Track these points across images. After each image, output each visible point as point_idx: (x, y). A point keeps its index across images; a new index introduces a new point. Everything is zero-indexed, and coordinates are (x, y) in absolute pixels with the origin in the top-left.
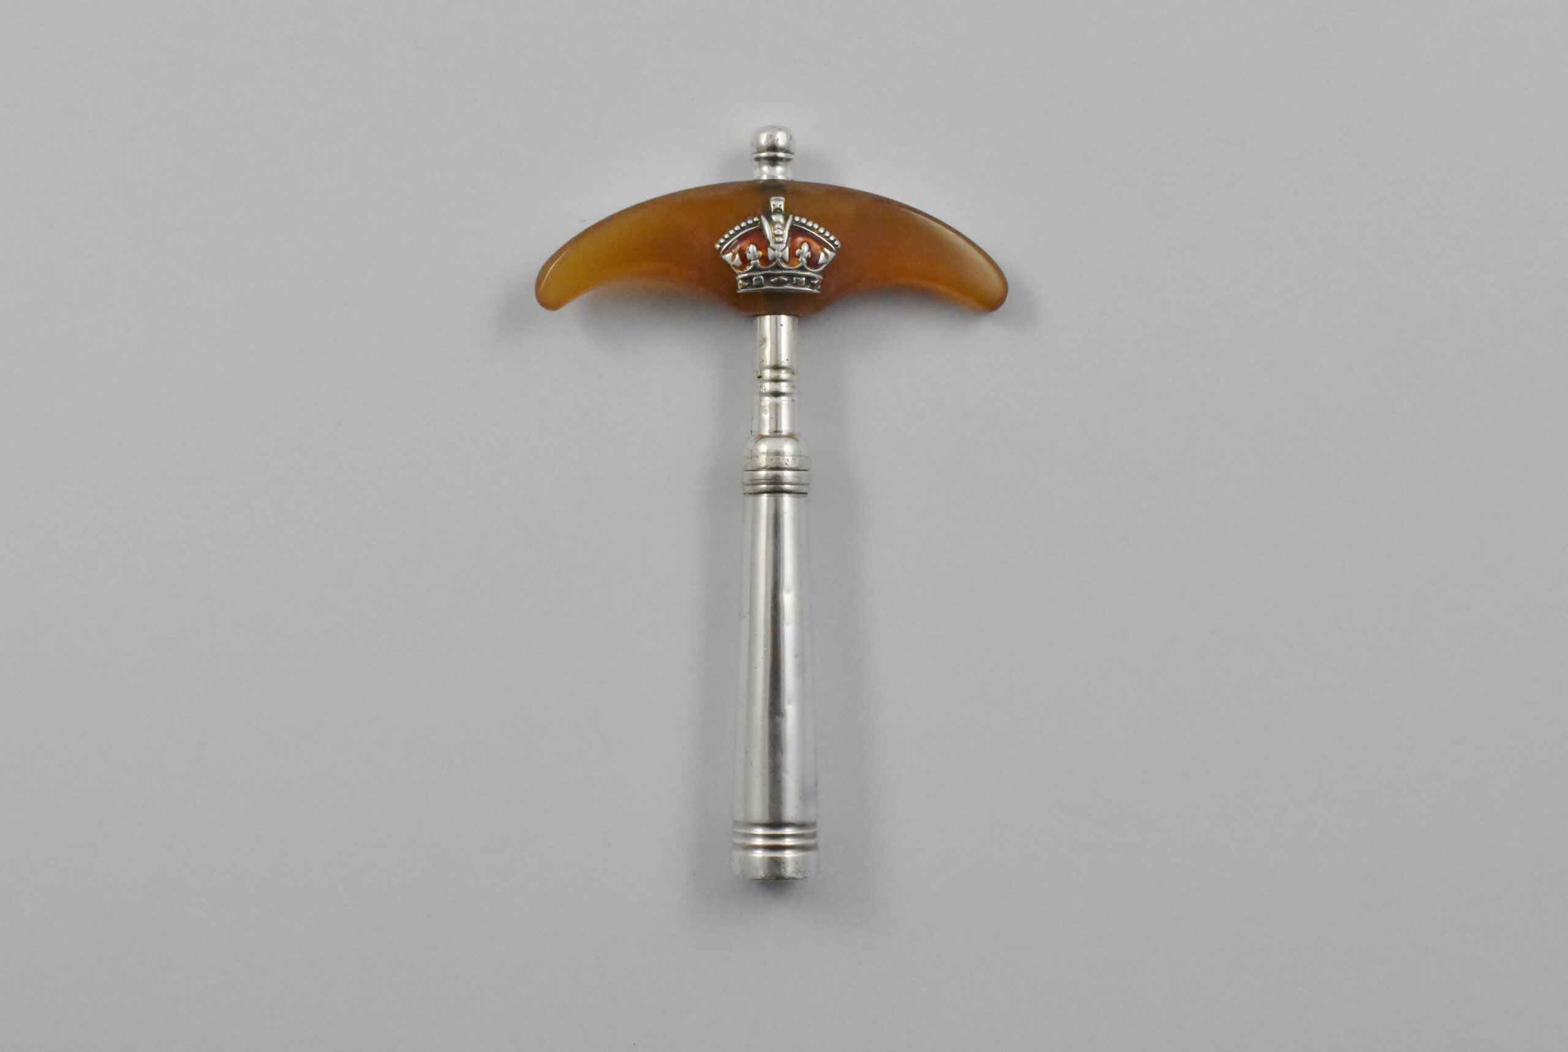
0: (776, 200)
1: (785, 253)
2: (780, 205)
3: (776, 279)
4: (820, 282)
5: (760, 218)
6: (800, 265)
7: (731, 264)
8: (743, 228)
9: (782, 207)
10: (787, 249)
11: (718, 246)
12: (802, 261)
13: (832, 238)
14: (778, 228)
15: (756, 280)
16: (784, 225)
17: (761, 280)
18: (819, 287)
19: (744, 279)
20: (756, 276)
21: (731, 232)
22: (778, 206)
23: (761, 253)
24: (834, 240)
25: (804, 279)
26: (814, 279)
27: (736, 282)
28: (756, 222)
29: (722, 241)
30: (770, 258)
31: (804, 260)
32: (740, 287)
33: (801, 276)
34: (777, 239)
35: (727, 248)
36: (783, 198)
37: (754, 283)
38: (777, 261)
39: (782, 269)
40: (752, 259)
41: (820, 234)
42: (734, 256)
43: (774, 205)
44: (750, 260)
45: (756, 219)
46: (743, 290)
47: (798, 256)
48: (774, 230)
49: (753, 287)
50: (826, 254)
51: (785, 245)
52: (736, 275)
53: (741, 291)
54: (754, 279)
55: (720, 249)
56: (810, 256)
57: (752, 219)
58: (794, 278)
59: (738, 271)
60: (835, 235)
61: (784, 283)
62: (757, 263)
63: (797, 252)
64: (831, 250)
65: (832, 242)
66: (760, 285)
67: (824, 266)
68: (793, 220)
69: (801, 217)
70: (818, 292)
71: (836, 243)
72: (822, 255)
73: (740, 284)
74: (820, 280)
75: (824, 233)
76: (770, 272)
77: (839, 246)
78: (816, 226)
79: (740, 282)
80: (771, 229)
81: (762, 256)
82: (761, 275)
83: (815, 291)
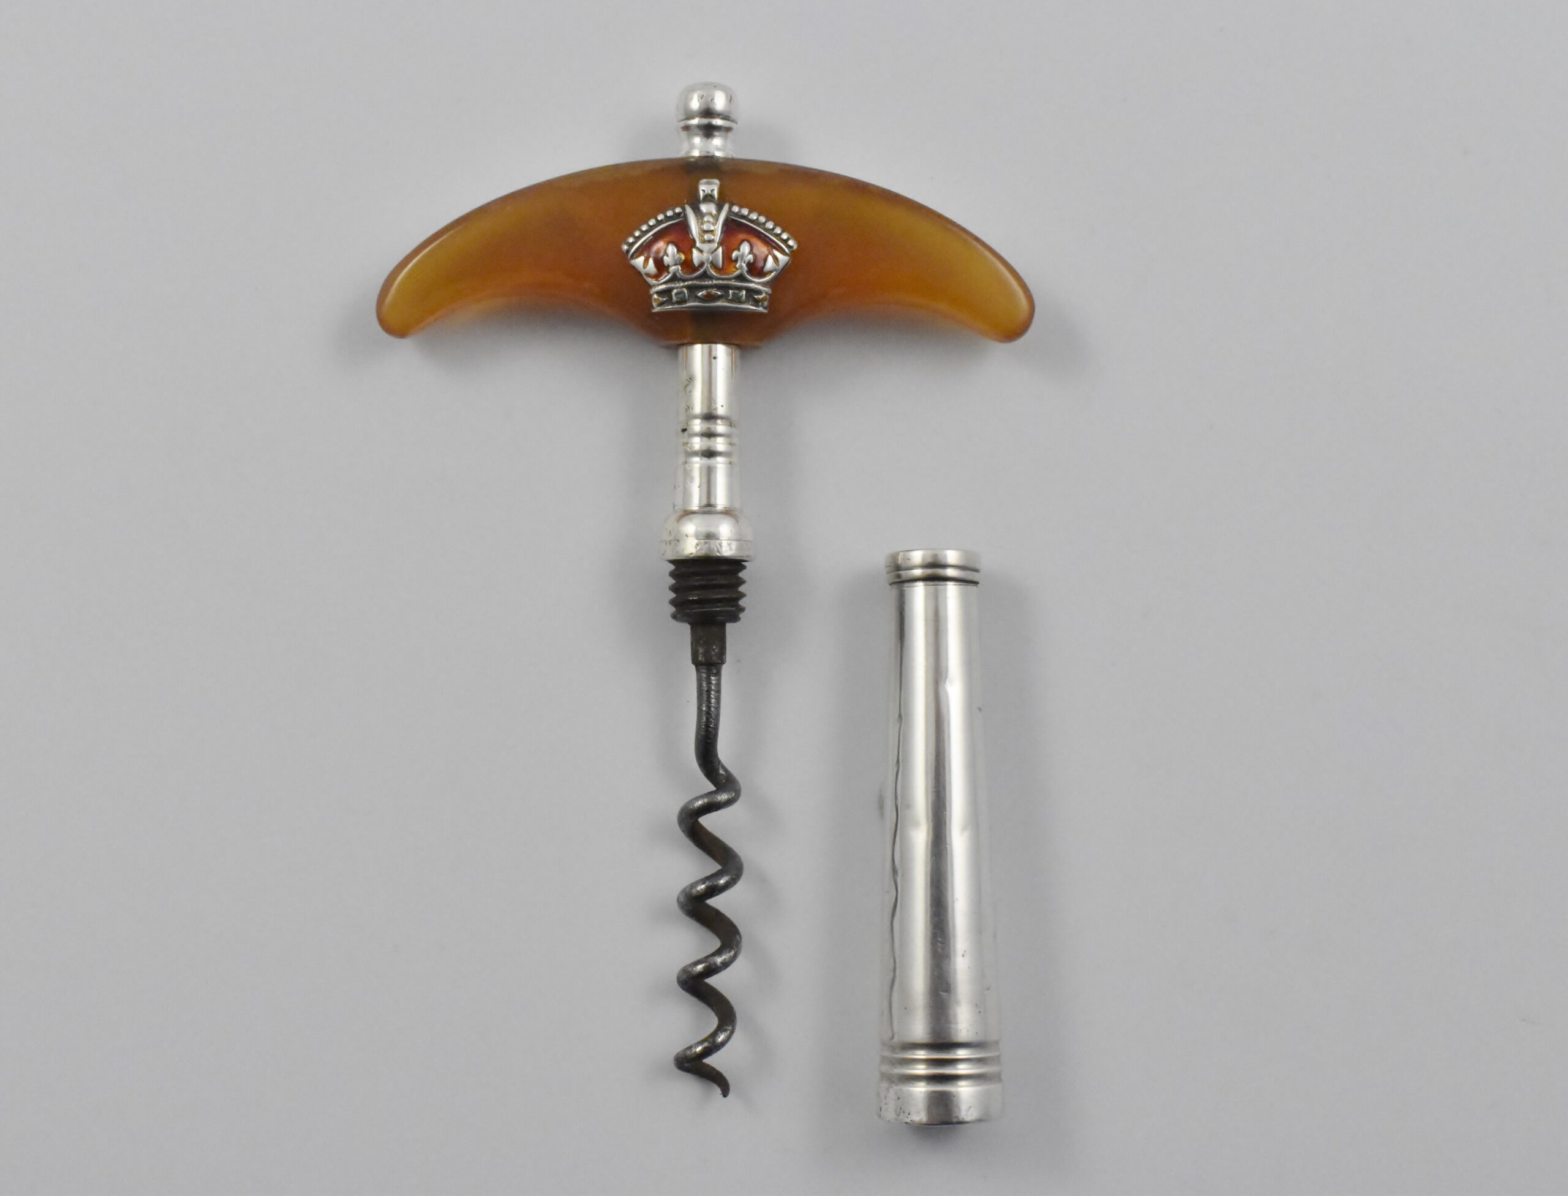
0: (708, 183)
1: (717, 256)
2: (712, 191)
3: (704, 292)
4: (768, 297)
5: (684, 209)
6: (738, 272)
7: (643, 271)
8: (659, 223)
9: (716, 194)
10: (720, 250)
11: (625, 247)
12: (741, 267)
13: (785, 236)
14: (708, 222)
15: (676, 294)
16: (716, 218)
17: (684, 294)
18: (766, 303)
19: (659, 293)
20: (677, 288)
21: (644, 228)
22: (710, 192)
23: (683, 257)
24: (788, 239)
25: (744, 292)
26: (759, 292)
27: (651, 296)
28: (679, 214)
29: (631, 240)
30: (696, 262)
31: (744, 265)
32: (654, 304)
33: (740, 289)
34: (706, 237)
35: (638, 249)
36: (717, 181)
37: (674, 298)
38: (704, 267)
39: (711, 278)
40: (670, 265)
41: (767, 230)
42: (646, 261)
43: (704, 191)
44: (668, 266)
45: (678, 210)
46: (659, 308)
47: (736, 261)
48: (702, 223)
49: (673, 304)
50: (776, 259)
51: (717, 245)
52: (650, 286)
53: (657, 309)
54: (675, 291)
55: (628, 251)
56: (752, 261)
57: (673, 210)
58: (731, 292)
59: (652, 281)
60: (789, 232)
61: (717, 298)
62: (678, 269)
63: (735, 254)
64: (782, 251)
65: (785, 242)
66: (682, 301)
67: (773, 274)
68: (730, 208)
69: (741, 207)
70: (765, 311)
71: (791, 243)
72: (770, 259)
73: (655, 299)
74: (766, 293)
75: (773, 229)
76: (695, 282)
77: (795, 247)
78: (762, 219)
79: (655, 296)
80: (698, 222)
81: (685, 261)
82: (684, 287)
83: (761, 309)
